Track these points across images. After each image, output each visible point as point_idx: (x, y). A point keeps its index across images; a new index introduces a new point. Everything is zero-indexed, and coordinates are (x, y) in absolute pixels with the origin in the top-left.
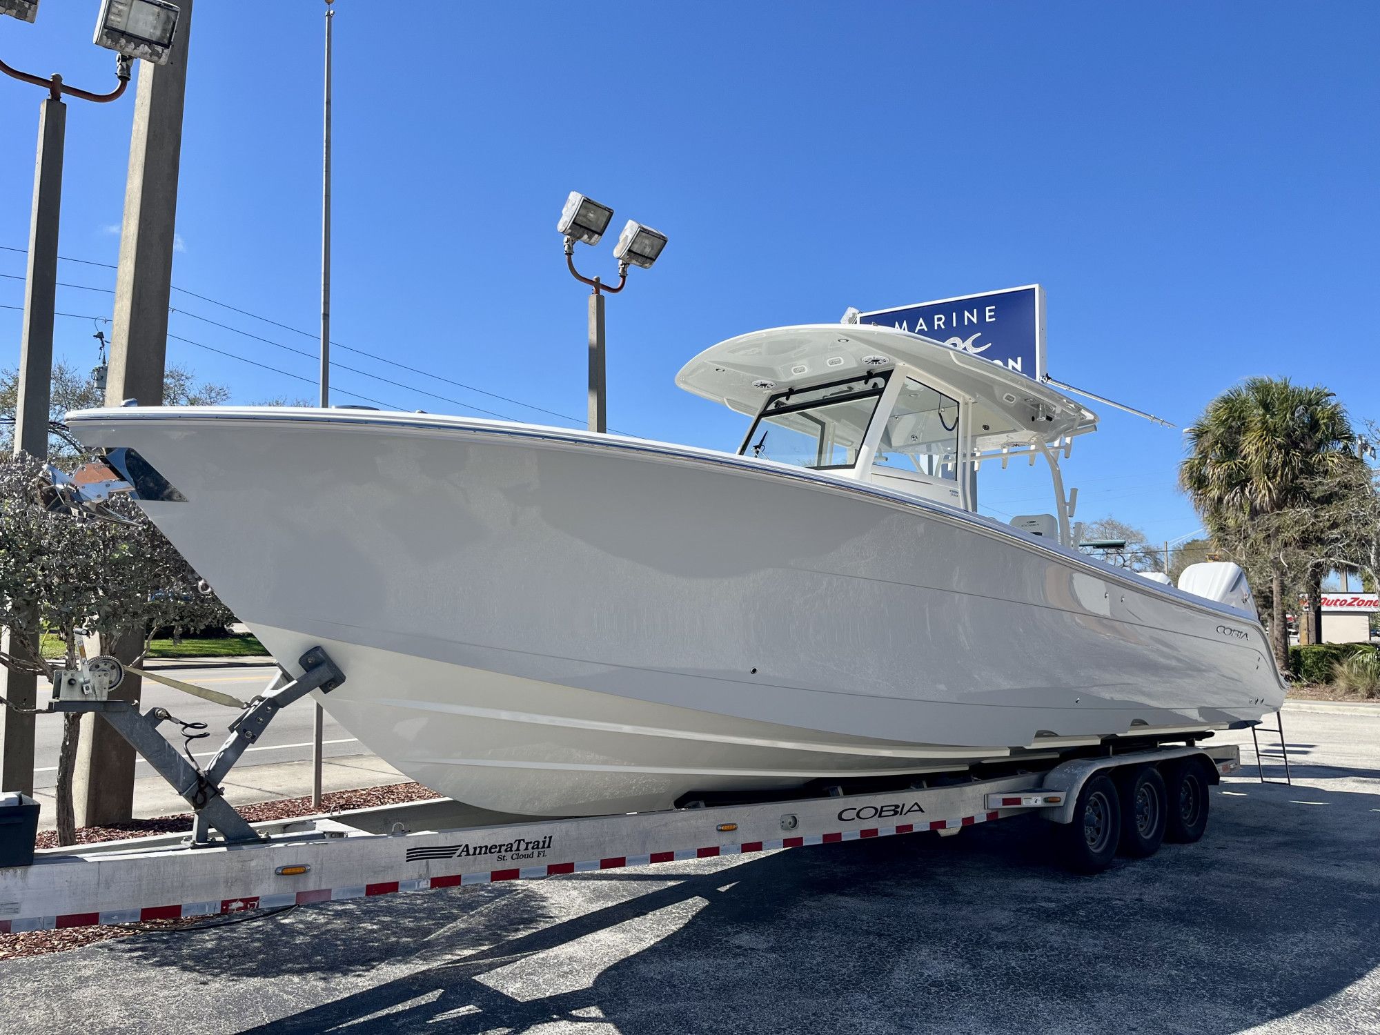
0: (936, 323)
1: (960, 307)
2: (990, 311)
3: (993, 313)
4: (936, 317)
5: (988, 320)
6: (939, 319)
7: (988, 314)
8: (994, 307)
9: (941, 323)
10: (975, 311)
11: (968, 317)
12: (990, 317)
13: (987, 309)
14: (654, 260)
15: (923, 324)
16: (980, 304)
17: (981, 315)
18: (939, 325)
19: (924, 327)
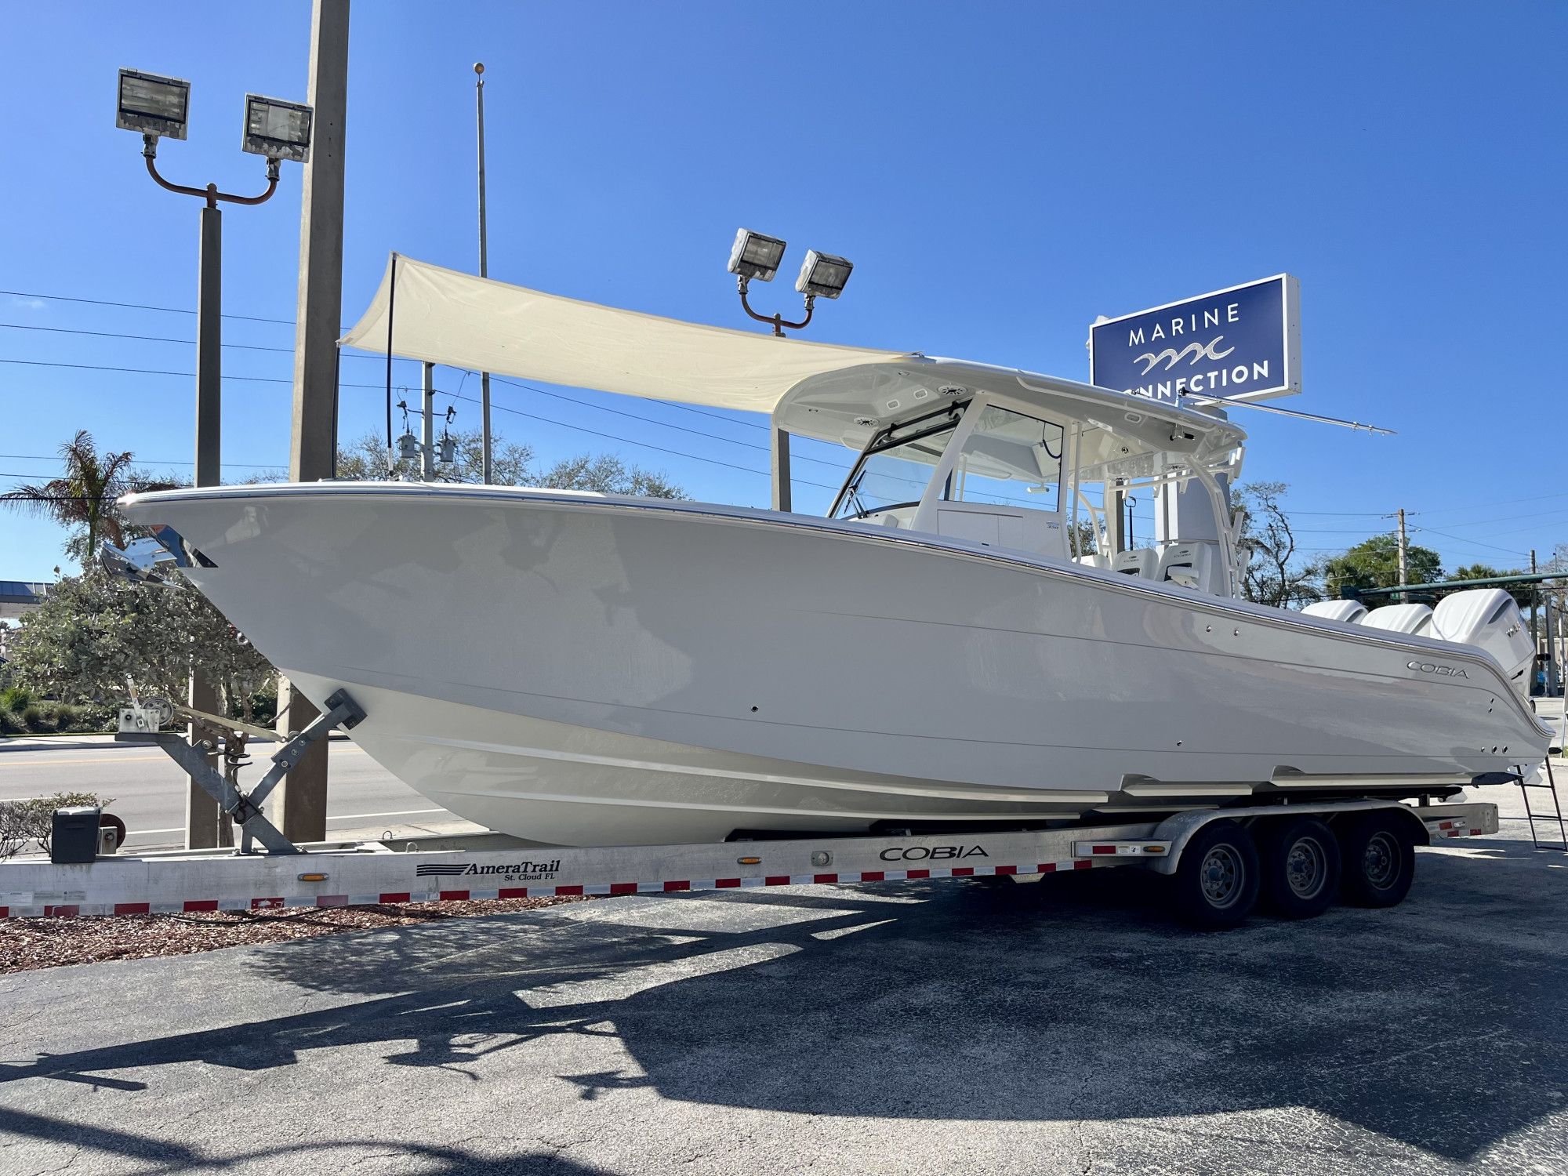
0: (1174, 328)
1: (1199, 307)
2: (1232, 309)
3: (1236, 312)
4: (1174, 321)
5: (1230, 320)
6: (1178, 324)
7: (1230, 313)
8: (1236, 305)
9: (1179, 327)
10: (1216, 310)
11: (1208, 318)
12: (1233, 316)
13: (1229, 307)
14: (841, 289)
15: (1160, 330)
16: (1220, 302)
17: (1223, 315)
18: (1177, 330)
19: (1162, 334)
